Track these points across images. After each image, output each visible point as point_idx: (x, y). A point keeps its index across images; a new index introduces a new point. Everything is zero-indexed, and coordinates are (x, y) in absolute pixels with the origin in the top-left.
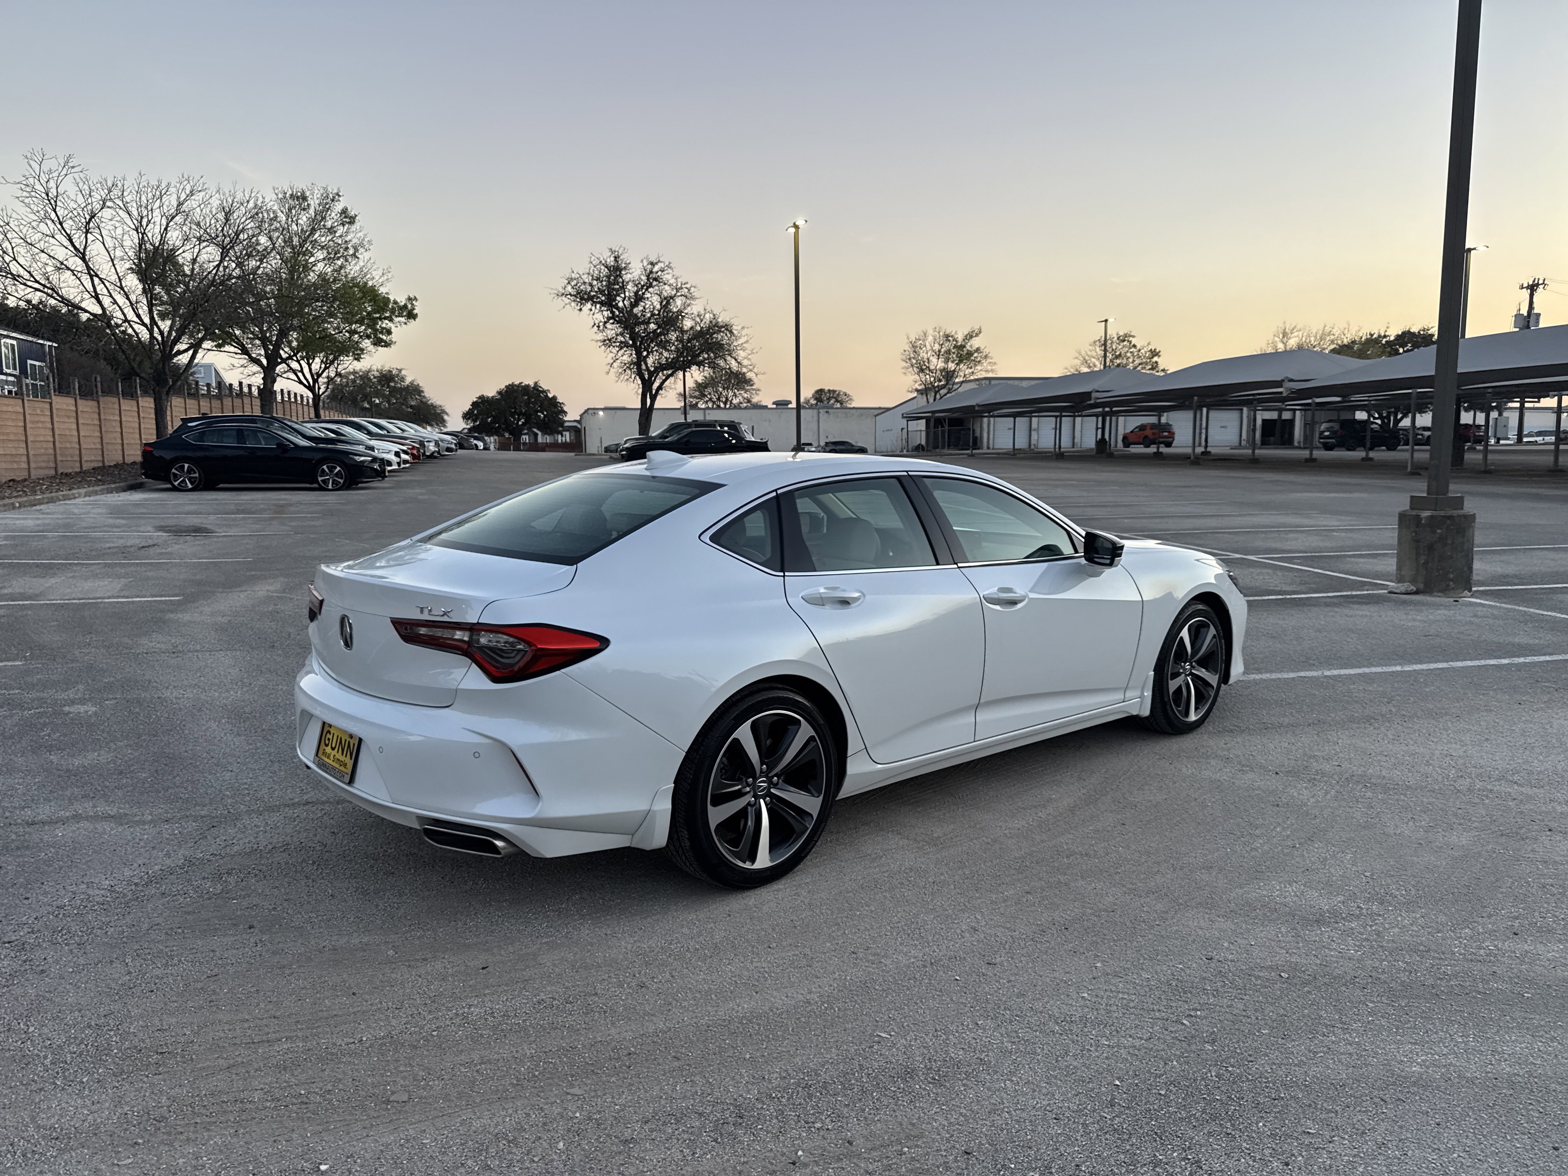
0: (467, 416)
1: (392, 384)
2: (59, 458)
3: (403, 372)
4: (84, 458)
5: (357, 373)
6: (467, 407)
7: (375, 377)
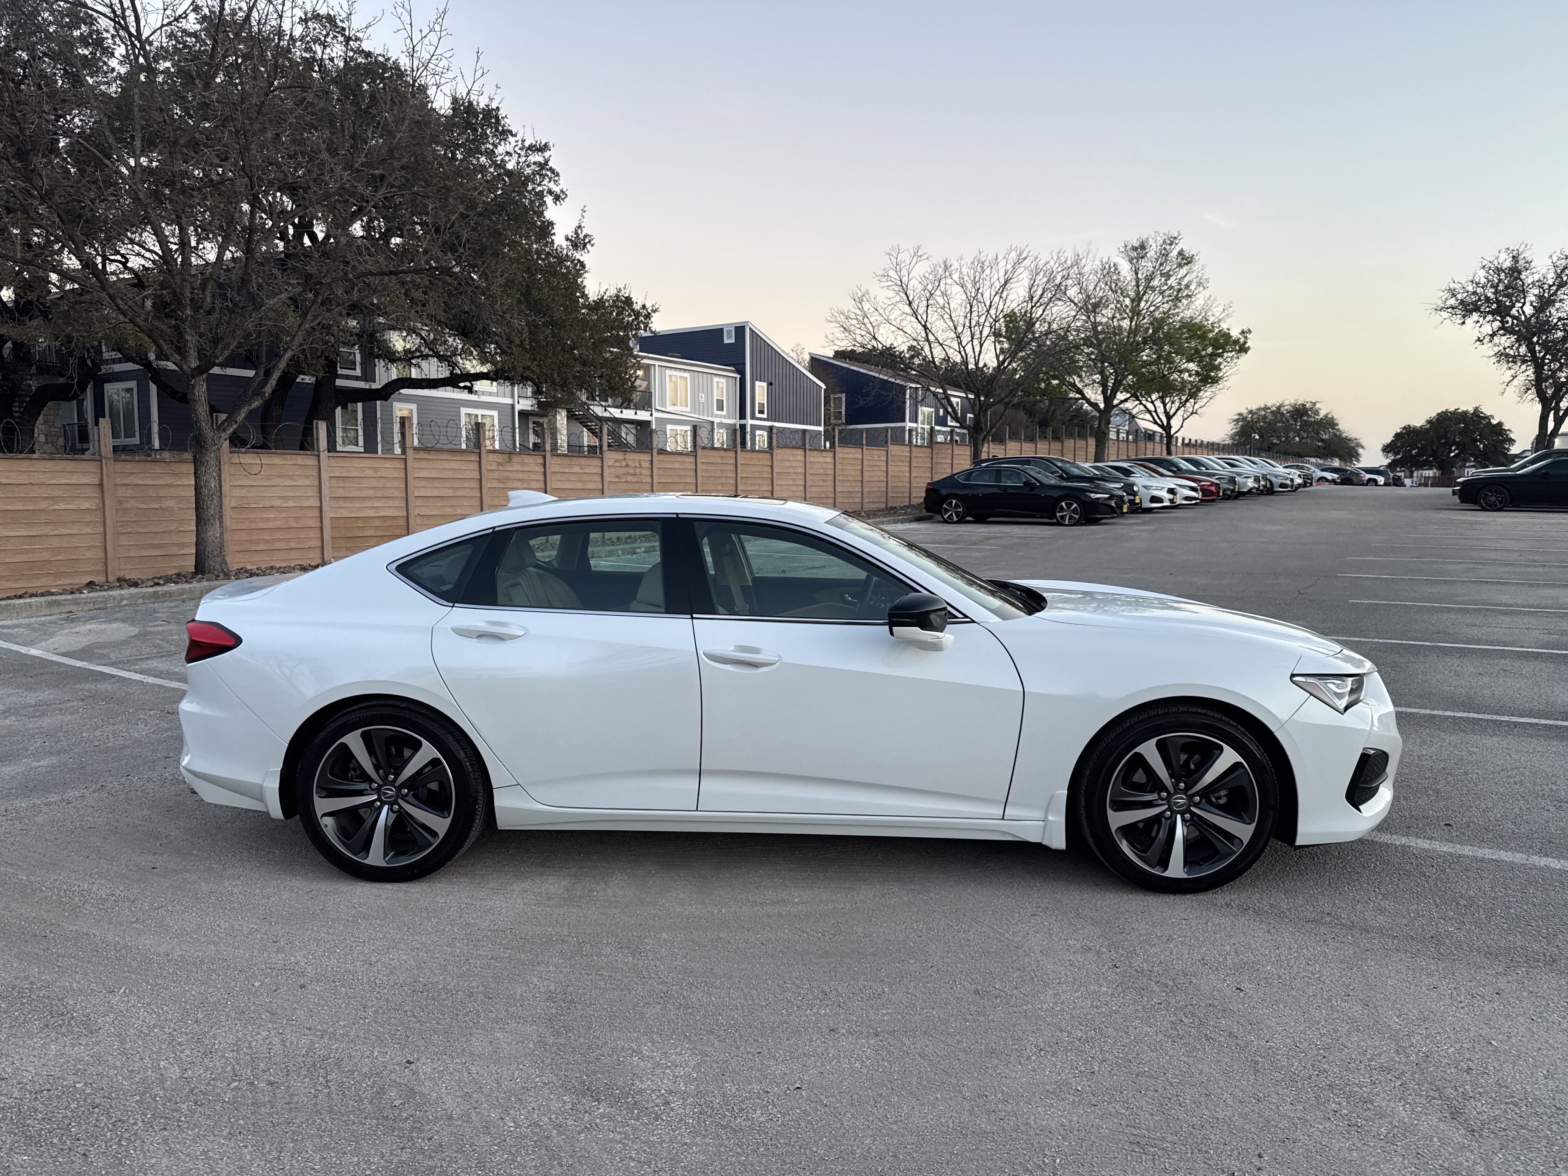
0: (1387, 449)
1: (1305, 418)
2: (890, 495)
3: (1318, 406)
4: (914, 495)
5: (1269, 409)
6: (1389, 439)
7: (1288, 412)
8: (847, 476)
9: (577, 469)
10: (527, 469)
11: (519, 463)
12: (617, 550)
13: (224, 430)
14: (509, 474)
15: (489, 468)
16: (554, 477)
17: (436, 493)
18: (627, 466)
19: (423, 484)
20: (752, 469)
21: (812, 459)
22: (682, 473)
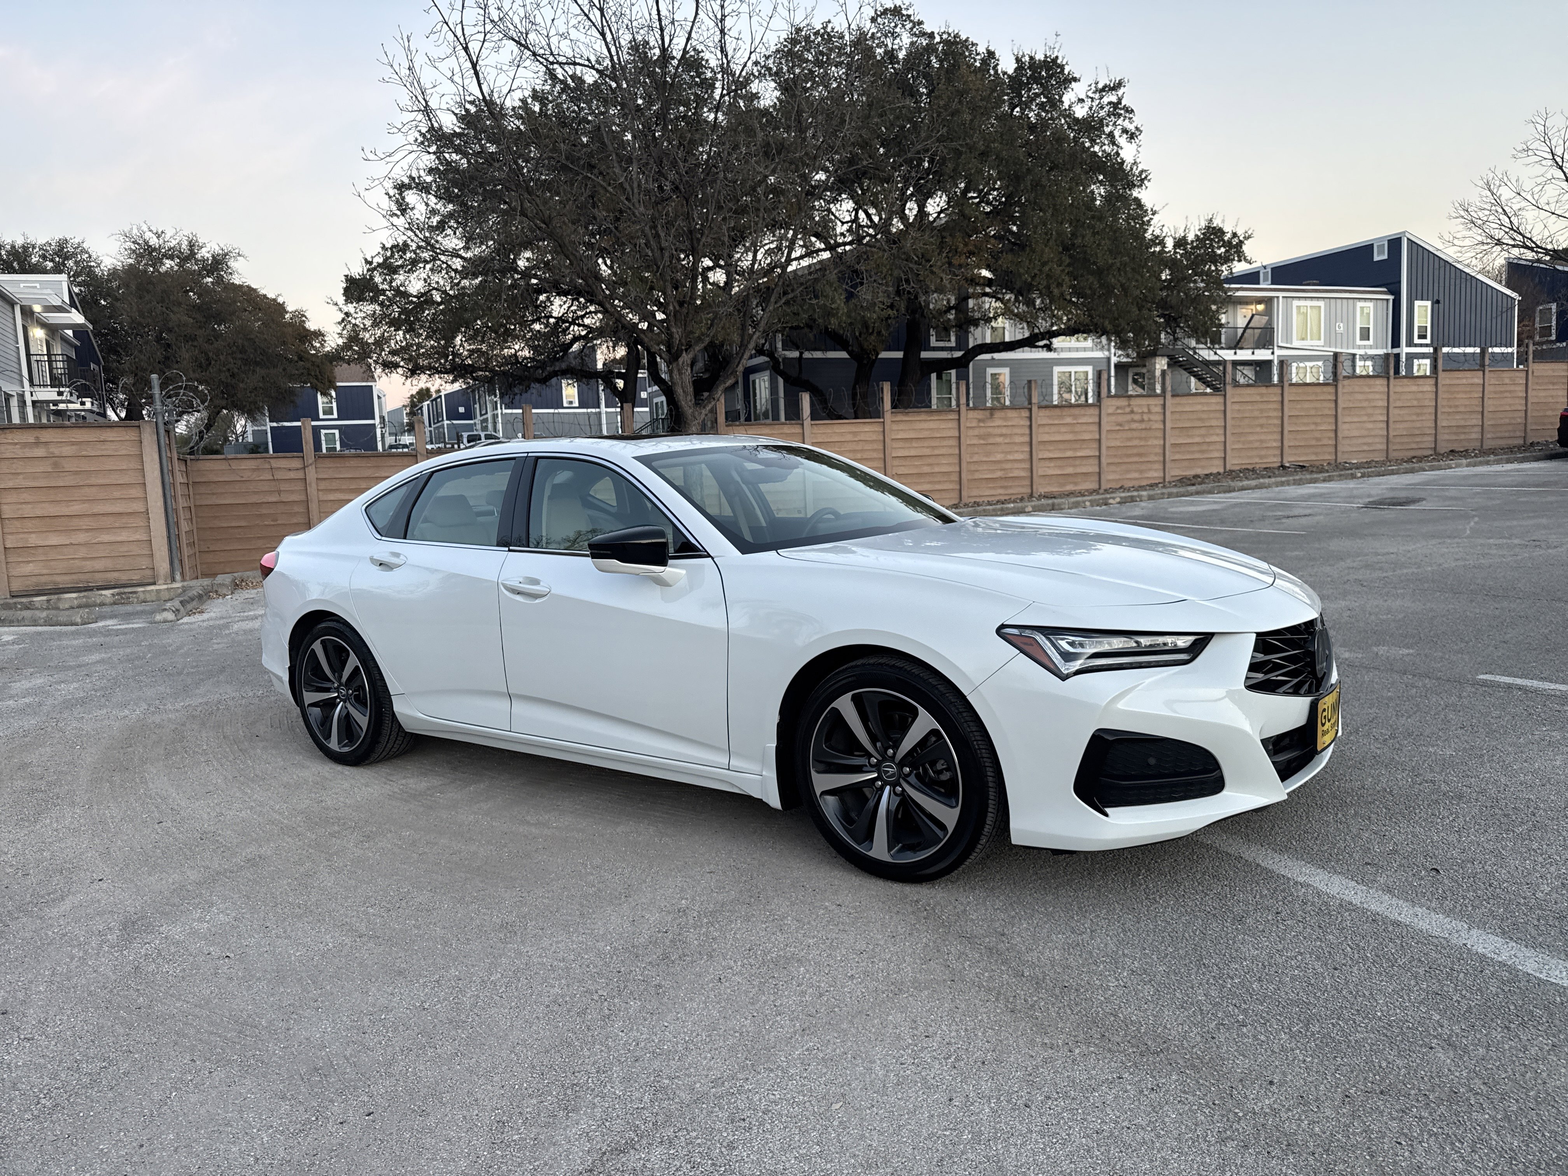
8: (1457, 406)
9: (1068, 420)
10: (1010, 423)
11: (1001, 418)
12: (1084, 502)
13: (704, 407)
14: (990, 430)
15: (969, 425)
16: (1041, 430)
17: (913, 453)
18: (1132, 412)
19: (901, 444)
20: (1306, 405)
21: (1399, 389)
22: (1204, 416)
